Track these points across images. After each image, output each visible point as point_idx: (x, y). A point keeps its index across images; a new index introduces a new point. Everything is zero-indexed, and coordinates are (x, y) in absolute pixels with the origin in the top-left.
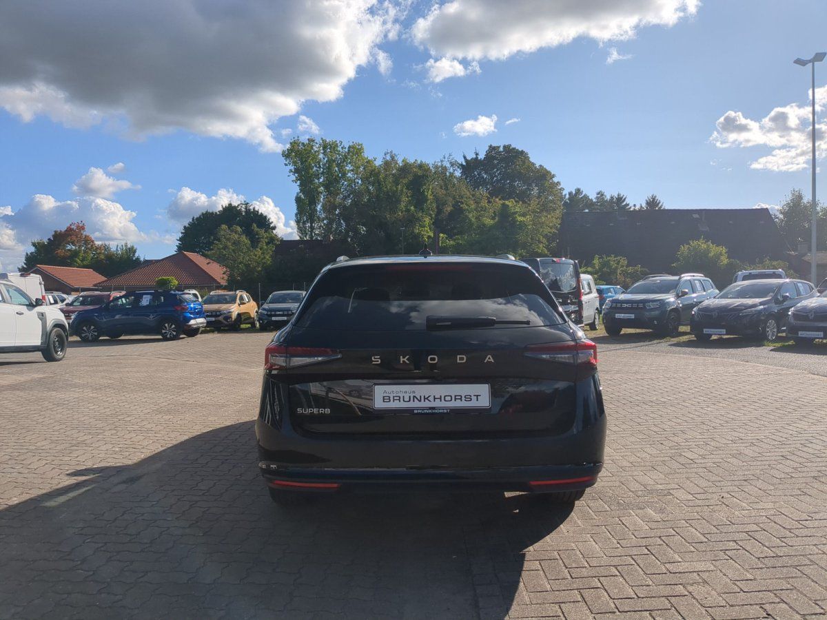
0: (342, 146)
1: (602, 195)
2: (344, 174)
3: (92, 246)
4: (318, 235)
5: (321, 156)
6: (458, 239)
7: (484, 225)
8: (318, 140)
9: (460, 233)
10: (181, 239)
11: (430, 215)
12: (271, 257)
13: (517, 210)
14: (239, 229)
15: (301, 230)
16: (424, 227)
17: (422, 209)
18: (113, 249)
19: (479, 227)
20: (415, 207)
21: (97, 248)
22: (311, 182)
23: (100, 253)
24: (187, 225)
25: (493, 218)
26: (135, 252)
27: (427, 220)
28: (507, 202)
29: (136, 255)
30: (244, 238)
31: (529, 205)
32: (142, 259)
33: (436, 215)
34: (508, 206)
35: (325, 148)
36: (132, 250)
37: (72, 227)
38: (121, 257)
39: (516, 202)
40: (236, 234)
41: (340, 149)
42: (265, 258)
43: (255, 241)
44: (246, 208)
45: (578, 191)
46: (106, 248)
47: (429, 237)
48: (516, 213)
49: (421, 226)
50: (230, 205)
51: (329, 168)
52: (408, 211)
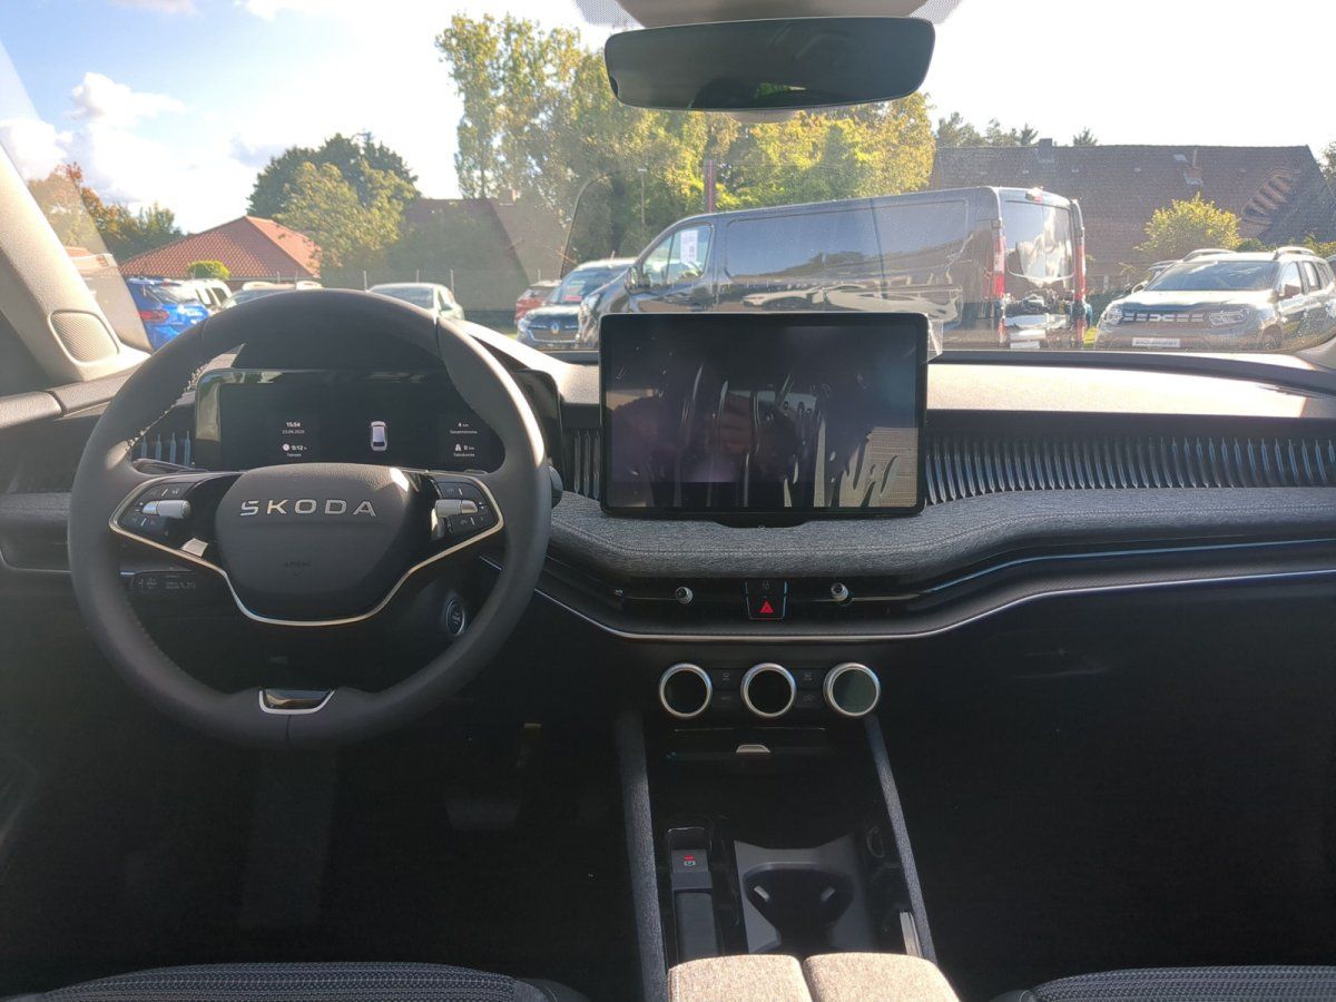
0: (539, 30)
1: (997, 125)
2: (541, 80)
3: (96, 208)
4: (493, 191)
5: (501, 45)
6: (746, 194)
7: (794, 168)
8: (499, 17)
9: (750, 183)
10: (252, 198)
11: (695, 147)
12: (399, 224)
13: (858, 138)
14: (335, 170)
15: (465, 183)
16: (684, 168)
17: (680, 136)
18: (134, 213)
19: (786, 170)
20: (667, 130)
21: (105, 212)
22: (484, 95)
23: (112, 221)
24: (263, 172)
25: (812, 156)
26: (171, 219)
27: (688, 157)
28: (839, 123)
29: (175, 224)
30: (345, 189)
31: (880, 130)
32: (185, 233)
33: (706, 148)
34: (842, 130)
35: (509, 30)
36: (167, 217)
37: (59, 173)
38: (148, 230)
39: (855, 123)
40: (333, 182)
41: (534, 34)
42: (384, 226)
43: (366, 196)
44: (367, 143)
45: (956, 118)
46: (123, 213)
47: (693, 188)
48: (854, 145)
49: (678, 167)
50: (338, 136)
51: (515, 69)
52: (653, 136)
